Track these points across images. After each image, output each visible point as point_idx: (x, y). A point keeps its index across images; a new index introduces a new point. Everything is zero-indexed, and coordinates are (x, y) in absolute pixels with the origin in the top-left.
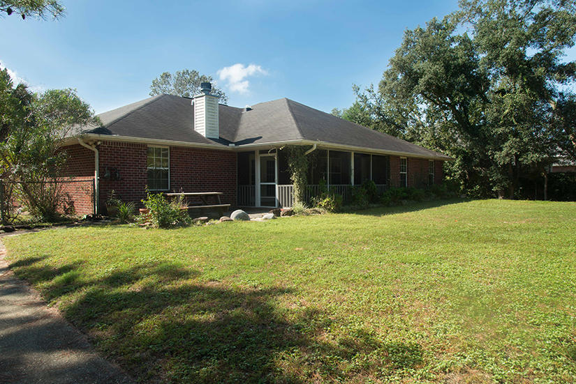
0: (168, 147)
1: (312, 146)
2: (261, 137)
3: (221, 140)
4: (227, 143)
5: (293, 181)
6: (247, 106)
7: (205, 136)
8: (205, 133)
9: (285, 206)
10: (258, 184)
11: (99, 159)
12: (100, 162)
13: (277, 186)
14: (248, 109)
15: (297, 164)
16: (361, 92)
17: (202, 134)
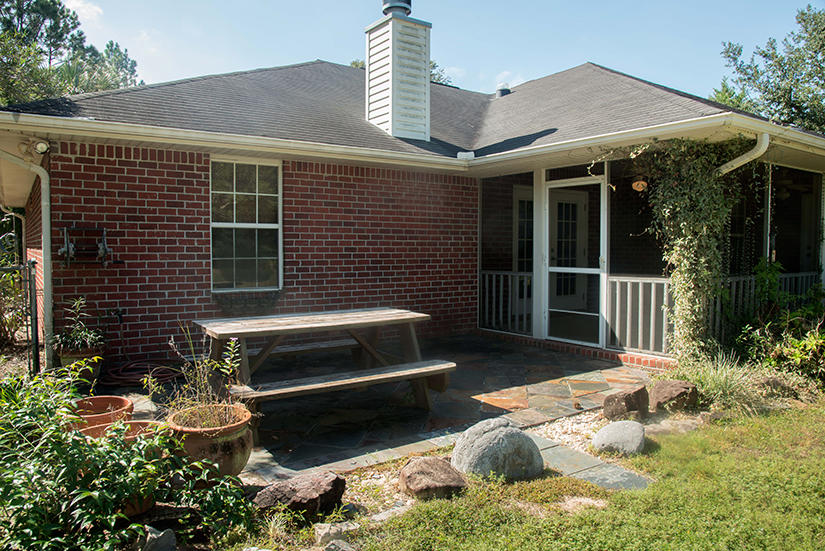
0: (278, 163)
1: (752, 144)
2: (554, 130)
3: (436, 145)
4: (452, 151)
5: (673, 267)
6: (500, 86)
7: (390, 133)
8: (389, 125)
9: (634, 344)
10: (543, 269)
11: (51, 200)
12: (52, 208)
13: (605, 280)
14: (505, 92)
15: (692, 208)
16: (745, 58)
17: (382, 127)
